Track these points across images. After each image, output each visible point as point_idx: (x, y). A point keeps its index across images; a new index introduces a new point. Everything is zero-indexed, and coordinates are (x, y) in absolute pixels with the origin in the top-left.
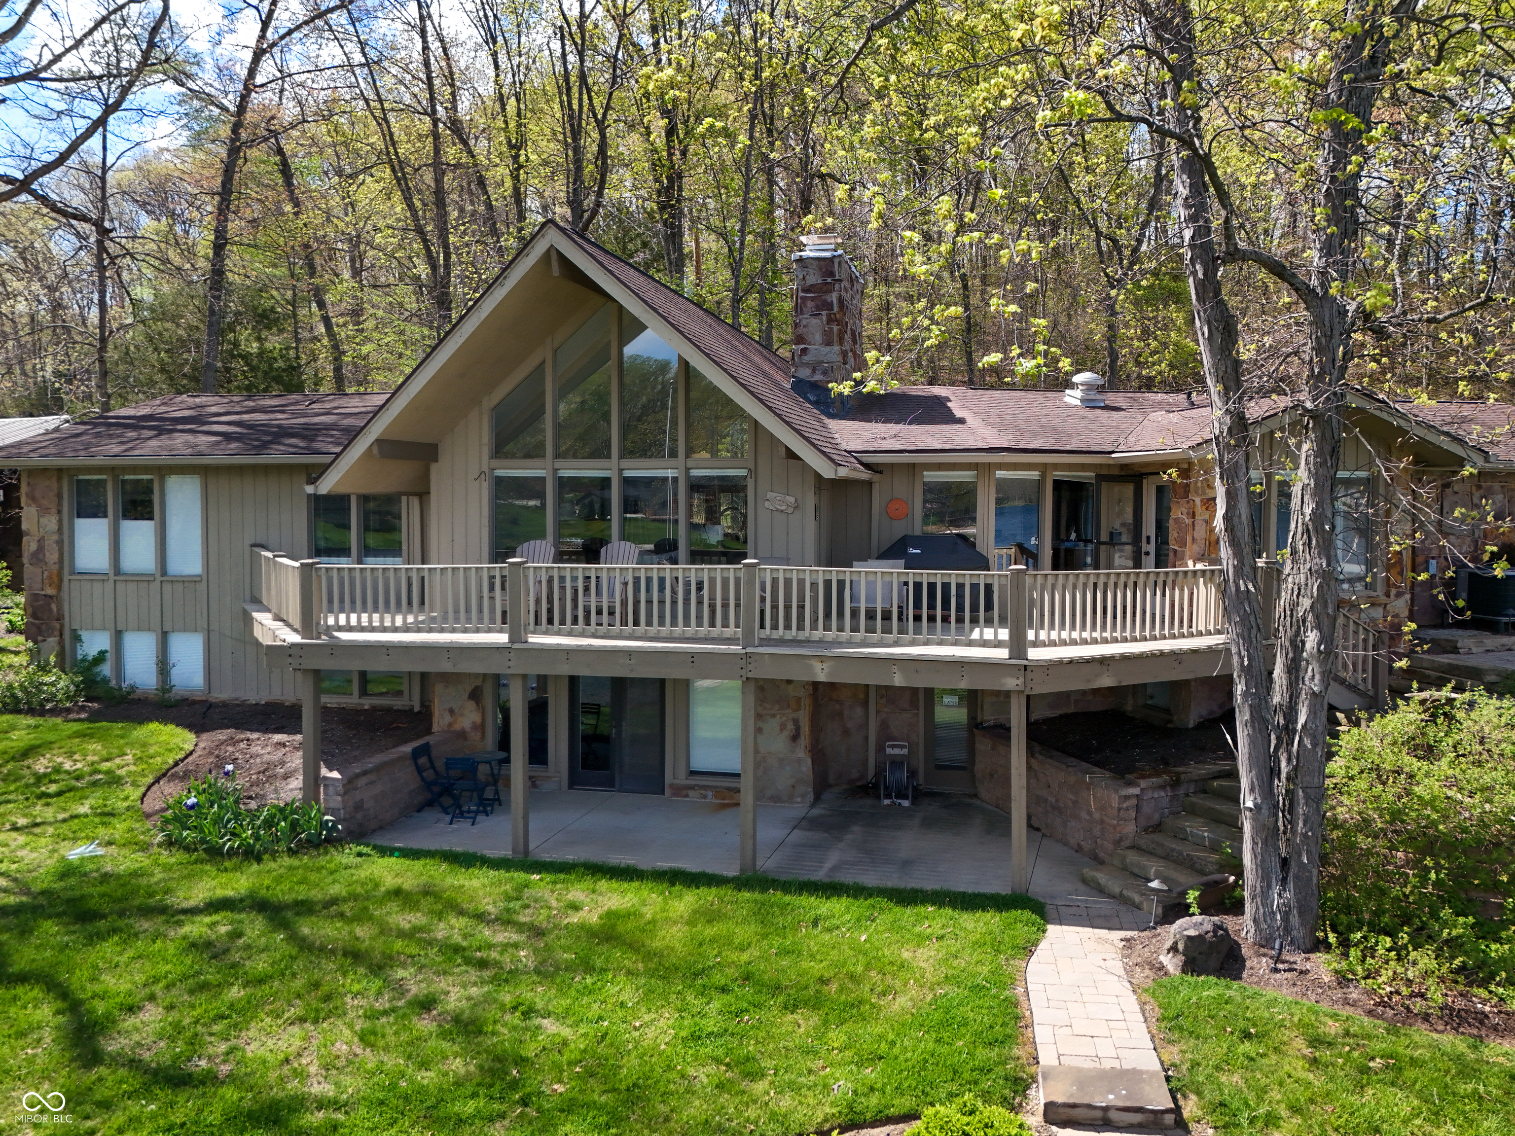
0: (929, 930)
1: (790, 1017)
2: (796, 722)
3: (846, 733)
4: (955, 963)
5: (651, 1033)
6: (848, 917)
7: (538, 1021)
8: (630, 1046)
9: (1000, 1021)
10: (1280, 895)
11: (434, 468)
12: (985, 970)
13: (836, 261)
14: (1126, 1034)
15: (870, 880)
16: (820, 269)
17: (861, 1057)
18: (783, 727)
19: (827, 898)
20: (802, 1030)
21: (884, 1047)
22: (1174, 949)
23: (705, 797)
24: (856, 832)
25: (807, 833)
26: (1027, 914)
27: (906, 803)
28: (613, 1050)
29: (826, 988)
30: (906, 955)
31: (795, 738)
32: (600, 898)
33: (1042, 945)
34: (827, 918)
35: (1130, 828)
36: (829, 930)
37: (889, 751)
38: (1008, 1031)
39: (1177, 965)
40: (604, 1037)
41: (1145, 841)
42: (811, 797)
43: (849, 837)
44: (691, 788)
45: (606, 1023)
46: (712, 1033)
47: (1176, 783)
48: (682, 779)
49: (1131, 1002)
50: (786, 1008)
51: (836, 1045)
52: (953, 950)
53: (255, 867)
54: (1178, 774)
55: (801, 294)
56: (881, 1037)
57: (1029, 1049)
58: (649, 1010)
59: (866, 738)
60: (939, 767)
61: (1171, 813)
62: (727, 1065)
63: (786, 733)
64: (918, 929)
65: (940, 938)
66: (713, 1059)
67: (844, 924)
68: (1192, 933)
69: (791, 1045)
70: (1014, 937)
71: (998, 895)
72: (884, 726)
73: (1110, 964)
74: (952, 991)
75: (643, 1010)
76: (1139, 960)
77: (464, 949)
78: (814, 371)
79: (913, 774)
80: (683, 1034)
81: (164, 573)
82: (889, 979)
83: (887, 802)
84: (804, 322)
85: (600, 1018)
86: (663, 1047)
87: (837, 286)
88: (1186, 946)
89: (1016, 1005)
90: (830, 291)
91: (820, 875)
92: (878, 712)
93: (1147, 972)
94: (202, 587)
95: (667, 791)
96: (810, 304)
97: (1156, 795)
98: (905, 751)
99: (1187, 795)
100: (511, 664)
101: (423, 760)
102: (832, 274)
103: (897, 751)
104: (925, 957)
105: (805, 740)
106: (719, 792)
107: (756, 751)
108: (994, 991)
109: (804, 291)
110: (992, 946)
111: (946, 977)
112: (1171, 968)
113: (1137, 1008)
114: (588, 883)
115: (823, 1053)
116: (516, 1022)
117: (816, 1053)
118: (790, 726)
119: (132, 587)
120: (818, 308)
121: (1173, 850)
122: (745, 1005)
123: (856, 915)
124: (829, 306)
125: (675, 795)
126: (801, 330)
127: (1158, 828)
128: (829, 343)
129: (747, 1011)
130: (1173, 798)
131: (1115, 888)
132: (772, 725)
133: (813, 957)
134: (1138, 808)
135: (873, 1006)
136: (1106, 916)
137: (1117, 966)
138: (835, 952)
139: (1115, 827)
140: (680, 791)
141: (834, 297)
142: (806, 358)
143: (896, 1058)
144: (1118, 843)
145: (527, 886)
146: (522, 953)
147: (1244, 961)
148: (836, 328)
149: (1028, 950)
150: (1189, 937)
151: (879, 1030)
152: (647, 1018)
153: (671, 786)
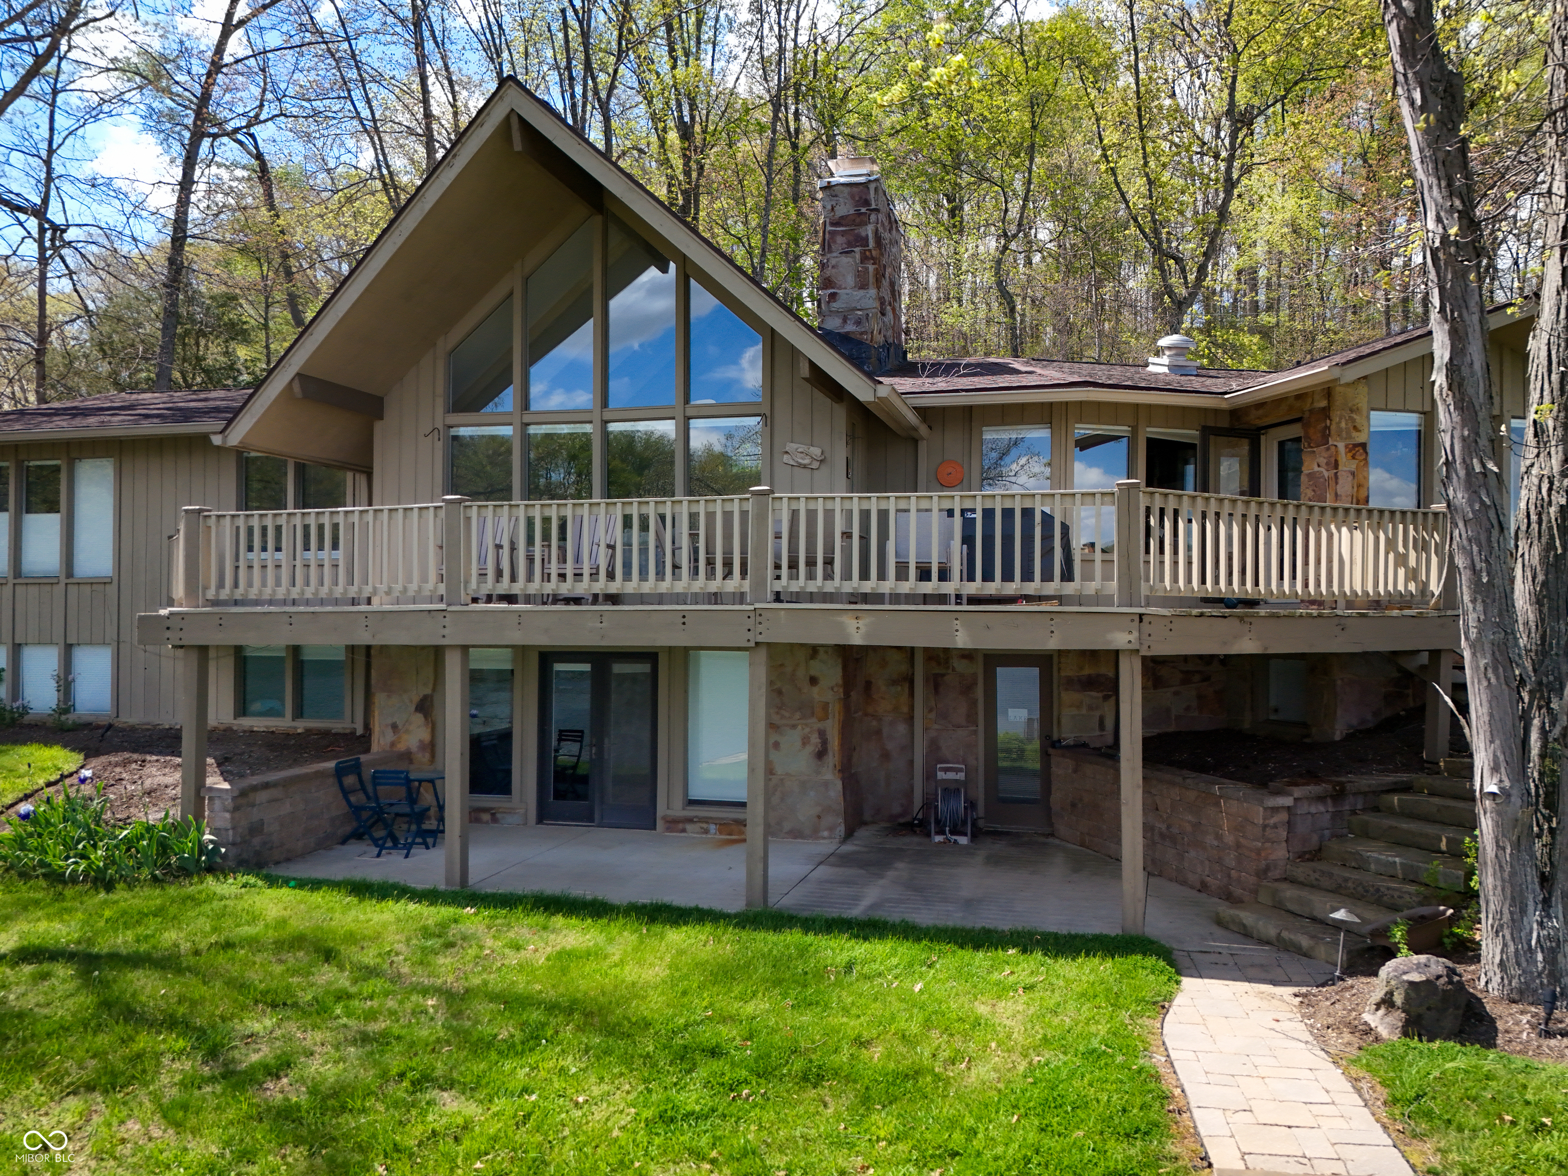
0: (1011, 978)
1: (813, 1093)
2: (822, 734)
3: (886, 756)
4: (1056, 1021)
5: (599, 1113)
6: (895, 961)
7: (435, 1094)
8: (566, 1132)
9: (1138, 1101)
10: (1541, 924)
11: (378, 426)
12: (1102, 1029)
13: (872, 186)
14: (1341, 1123)
15: (924, 918)
16: (852, 196)
17: (923, 1152)
18: (805, 741)
19: (866, 939)
20: (830, 1111)
21: (958, 1137)
22: (1387, 1002)
23: (706, 831)
24: (901, 869)
25: (837, 870)
26: (1151, 961)
27: (963, 840)
28: (539, 1138)
29: (865, 1053)
30: (982, 1010)
31: (821, 754)
32: (552, 936)
33: (1179, 1000)
34: (864, 962)
35: (1280, 853)
36: (867, 977)
37: (941, 775)
38: (1153, 1116)
39: (1393, 1027)
40: (527, 1117)
41: (1302, 871)
42: (841, 830)
43: (891, 874)
44: (690, 820)
45: (534, 1097)
46: (692, 1113)
47: (1339, 795)
48: (678, 810)
49: (1335, 1078)
50: (805, 1078)
51: (882, 1134)
52: (1051, 1003)
53: (102, 895)
54: (1342, 784)
55: (829, 228)
56: (953, 1123)
57: (1190, 1143)
58: (602, 1079)
59: (912, 762)
60: (1004, 801)
61: (1334, 835)
62: (713, 1162)
63: (810, 749)
64: (995, 976)
65: (1029, 988)
66: (691, 1152)
67: (890, 970)
68: (1415, 977)
69: (813, 1133)
70: (1135, 989)
71: (1106, 936)
72: (934, 747)
73: (1286, 1026)
74: (1058, 1059)
75: (593, 1079)
76: (1331, 1020)
77: (349, 996)
78: (845, 320)
79: (971, 805)
80: (648, 1113)
81: (70, 573)
82: (958, 1042)
83: (939, 838)
84: (833, 262)
85: (526, 1090)
86: (616, 1133)
87: (873, 217)
88: (1407, 999)
89: (1158, 1078)
90: (865, 223)
91: (856, 912)
92: (926, 729)
93: (1347, 1037)
94: (112, 590)
95: (660, 824)
96: (840, 240)
97: (1313, 810)
98: (961, 776)
99: (1354, 812)
100: (446, 632)
101: (350, 780)
102: (867, 203)
103: (951, 776)
104: (1009, 1013)
105: (833, 758)
106: (724, 826)
107: (770, 771)
108: (1119, 1059)
109: (832, 224)
110: (1107, 999)
111: (1045, 1038)
112: (1383, 1032)
113: (1348, 1086)
114: (539, 918)
115: (863, 1145)
116: (401, 1094)
117: (851, 1146)
118: (815, 739)
119: (33, 590)
120: (849, 244)
121: (1346, 880)
122: (744, 1073)
123: (906, 959)
124: (864, 241)
125: (668, 829)
126: (829, 272)
127: (1315, 855)
128: (863, 286)
129: (746, 1082)
130: (1336, 815)
131: (1270, 929)
132: (791, 739)
133: (846, 1011)
134: (1290, 824)
135: (937, 1077)
136: (1262, 966)
137: (1299, 1029)
138: (878, 1004)
139: (1258, 852)
140: (674, 824)
141: (869, 230)
142: (835, 305)
143: (979, 1154)
144: (1262, 873)
145: (456, 921)
146: (430, 1002)
147: (1492, 1021)
148: (871, 268)
149: (1162, 1006)
150: (1411, 983)
151: (947, 1111)
152: (596, 1091)
153: (664, 818)
